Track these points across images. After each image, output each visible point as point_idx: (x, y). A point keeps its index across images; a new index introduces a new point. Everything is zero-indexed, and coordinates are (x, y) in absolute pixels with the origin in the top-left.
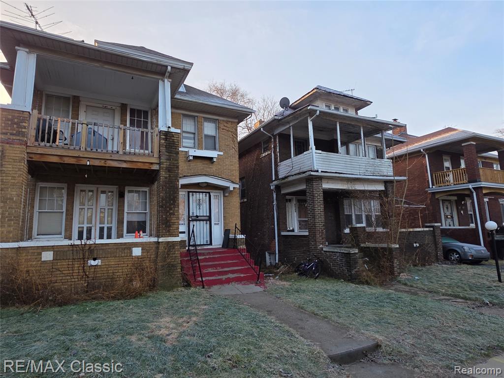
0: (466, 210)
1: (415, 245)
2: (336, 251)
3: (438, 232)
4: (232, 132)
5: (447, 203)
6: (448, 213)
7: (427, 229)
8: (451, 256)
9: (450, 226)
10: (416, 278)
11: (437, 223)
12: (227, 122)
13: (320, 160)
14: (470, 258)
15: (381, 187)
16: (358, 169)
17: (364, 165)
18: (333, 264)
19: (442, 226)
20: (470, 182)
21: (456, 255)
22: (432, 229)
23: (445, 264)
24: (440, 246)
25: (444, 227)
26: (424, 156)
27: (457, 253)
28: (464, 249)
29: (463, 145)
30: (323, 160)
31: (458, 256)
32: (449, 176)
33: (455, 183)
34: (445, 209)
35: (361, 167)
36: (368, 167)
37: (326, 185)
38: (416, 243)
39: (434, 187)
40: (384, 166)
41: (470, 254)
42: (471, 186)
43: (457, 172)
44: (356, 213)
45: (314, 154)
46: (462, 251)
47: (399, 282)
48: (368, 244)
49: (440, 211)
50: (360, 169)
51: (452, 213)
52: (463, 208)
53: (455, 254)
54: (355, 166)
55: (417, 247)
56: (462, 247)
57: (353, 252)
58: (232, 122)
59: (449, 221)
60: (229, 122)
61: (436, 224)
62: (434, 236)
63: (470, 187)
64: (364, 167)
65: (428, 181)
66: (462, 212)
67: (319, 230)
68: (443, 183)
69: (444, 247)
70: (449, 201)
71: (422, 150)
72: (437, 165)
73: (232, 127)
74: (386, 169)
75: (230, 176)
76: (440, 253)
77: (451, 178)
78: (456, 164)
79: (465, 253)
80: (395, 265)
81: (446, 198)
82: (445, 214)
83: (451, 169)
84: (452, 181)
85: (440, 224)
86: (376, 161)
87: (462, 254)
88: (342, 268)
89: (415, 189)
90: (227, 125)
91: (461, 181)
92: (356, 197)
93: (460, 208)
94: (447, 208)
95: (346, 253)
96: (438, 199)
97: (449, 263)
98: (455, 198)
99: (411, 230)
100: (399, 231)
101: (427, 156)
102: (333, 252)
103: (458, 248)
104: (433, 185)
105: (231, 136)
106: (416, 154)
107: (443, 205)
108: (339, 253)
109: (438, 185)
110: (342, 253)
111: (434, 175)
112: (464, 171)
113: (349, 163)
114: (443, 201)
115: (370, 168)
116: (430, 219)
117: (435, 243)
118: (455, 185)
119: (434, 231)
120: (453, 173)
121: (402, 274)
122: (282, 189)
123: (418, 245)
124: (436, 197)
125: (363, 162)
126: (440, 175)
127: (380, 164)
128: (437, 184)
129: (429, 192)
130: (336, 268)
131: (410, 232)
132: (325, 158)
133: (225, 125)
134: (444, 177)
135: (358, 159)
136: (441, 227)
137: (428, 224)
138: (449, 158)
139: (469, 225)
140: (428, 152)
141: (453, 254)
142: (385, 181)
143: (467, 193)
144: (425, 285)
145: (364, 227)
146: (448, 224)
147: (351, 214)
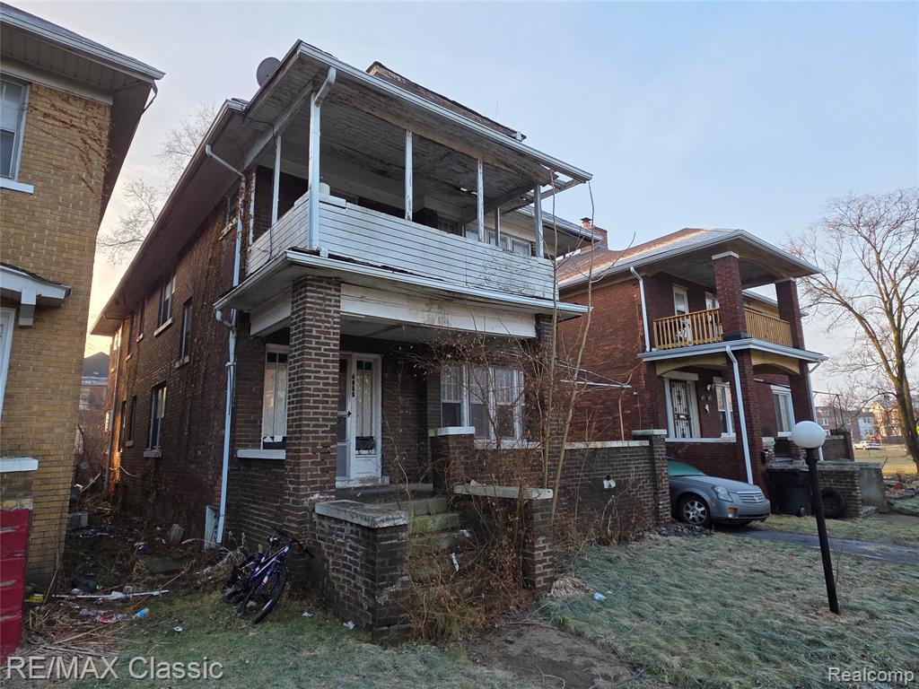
0: (714, 403)
1: (606, 484)
2: (341, 516)
3: (660, 452)
4: (81, 131)
5: (678, 388)
6: (681, 410)
7: (636, 443)
8: (688, 509)
9: (684, 436)
10: (598, 596)
11: (658, 428)
12: (67, 98)
13: (340, 225)
14: (730, 516)
15: (527, 330)
16: (464, 272)
17: (481, 263)
18: (334, 563)
19: (668, 436)
20: (726, 339)
21: (699, 506)
22: (646, 443)
23: (677, 534)
24: (664, 486)
25: (672, 439)
26: (636, 282)
27: (703, 502)
28: (717, 493)
29: (714, 257)
30: (348, 228)
31: (703, 509)
32: (684, 326)
33: (697, 342)
34: (675, 399)
35: (471, 267)
36: (492, 271)
37: (354, 306)
38: (608, 479)
39: (653, 349)
40: (534, 275)
41: (728, 505)
42: (728, 347)
43: (701, 318)
44: (474, 401)
45: (316, 205)
46: (712, 499)
47: (546, 612)
48: (475, 488)
49: (665, 403)
50: (469, 273)
51: (687, 409)
52: (709, 398)
53: (696, 503)
54: (451, 262)
55: (610, 490)
56: (713, 487)
57: (386, 525)
58: (87, 102)
59: (682, 425)
60: (76, 98)
61: (657, 432)
62: (652, 461)
63: (728, 349)
64: (481, 269)
65: (643, 337)
66: (707, 407)
67: (315, 445)
68: (673, 342)
69: (673, 489)
70: (683, 383)
71: (632, 269)
72: (660, 306)
73: (87, 117)
74: (541, 283)
75: (57, 264)
76: (665, 504)
77: (687, 333)
78: (696, 304)
79: (718, 501)
80: (539, 555)
81: (676, 375)
82: (674, 409)
83: (687, 313)
84: (690, 339)
85: (664, 432)
86: (516, 258)
87: (712, 505)
88: (354, 578)
89: (617, 355)
90: (69, 107)
91: (708, 337)
92: (477, 361)
93: (703, 398)
94: (679, 398)
95: (368, 528)
96: (660, 377)
97: (685, 531)
98: (695, 377)
99: (599, 445)
100: (567, 446)
101: (641, 283)
102: (338, 521)
103: (703, 490)
104: (652, 346)
105: (79, 143)
106: (621, 278)
107: (671, 391)
108: (352, 524)
109: (662, 346)
110: (358, 525)
111: (655, 324)
112: (716, 315)
113: (437, 252)
114: (672, 381)
115: (498, 273)
116: (645, 421)
117: (654, 478)
118: (695, 344)
119: (651, 449)
120: (692, 320)
121: (557, 583)
122: (251, 321)
123: (613, 485)
124: (658, 374)
125: (476, 255)
126: (666, 324)
127: (523, 267)
128: (659, 344)
129: (645, 360)
130: (340, 576)
131: (596, 449)
132: (357, 222)
133: (59, 104)
134: (676, 330)
135: (464, 245)
136: (667, 440)
137: (640, 432)
138: (685, 294)
139: (719, 436)
140: (644, 274)
141: (693, 504)
142: (536, 315)
143: (720, 363)
144: (620, 630)
145: (472, 435)
146: (679, 433)
147: (458, 402)
